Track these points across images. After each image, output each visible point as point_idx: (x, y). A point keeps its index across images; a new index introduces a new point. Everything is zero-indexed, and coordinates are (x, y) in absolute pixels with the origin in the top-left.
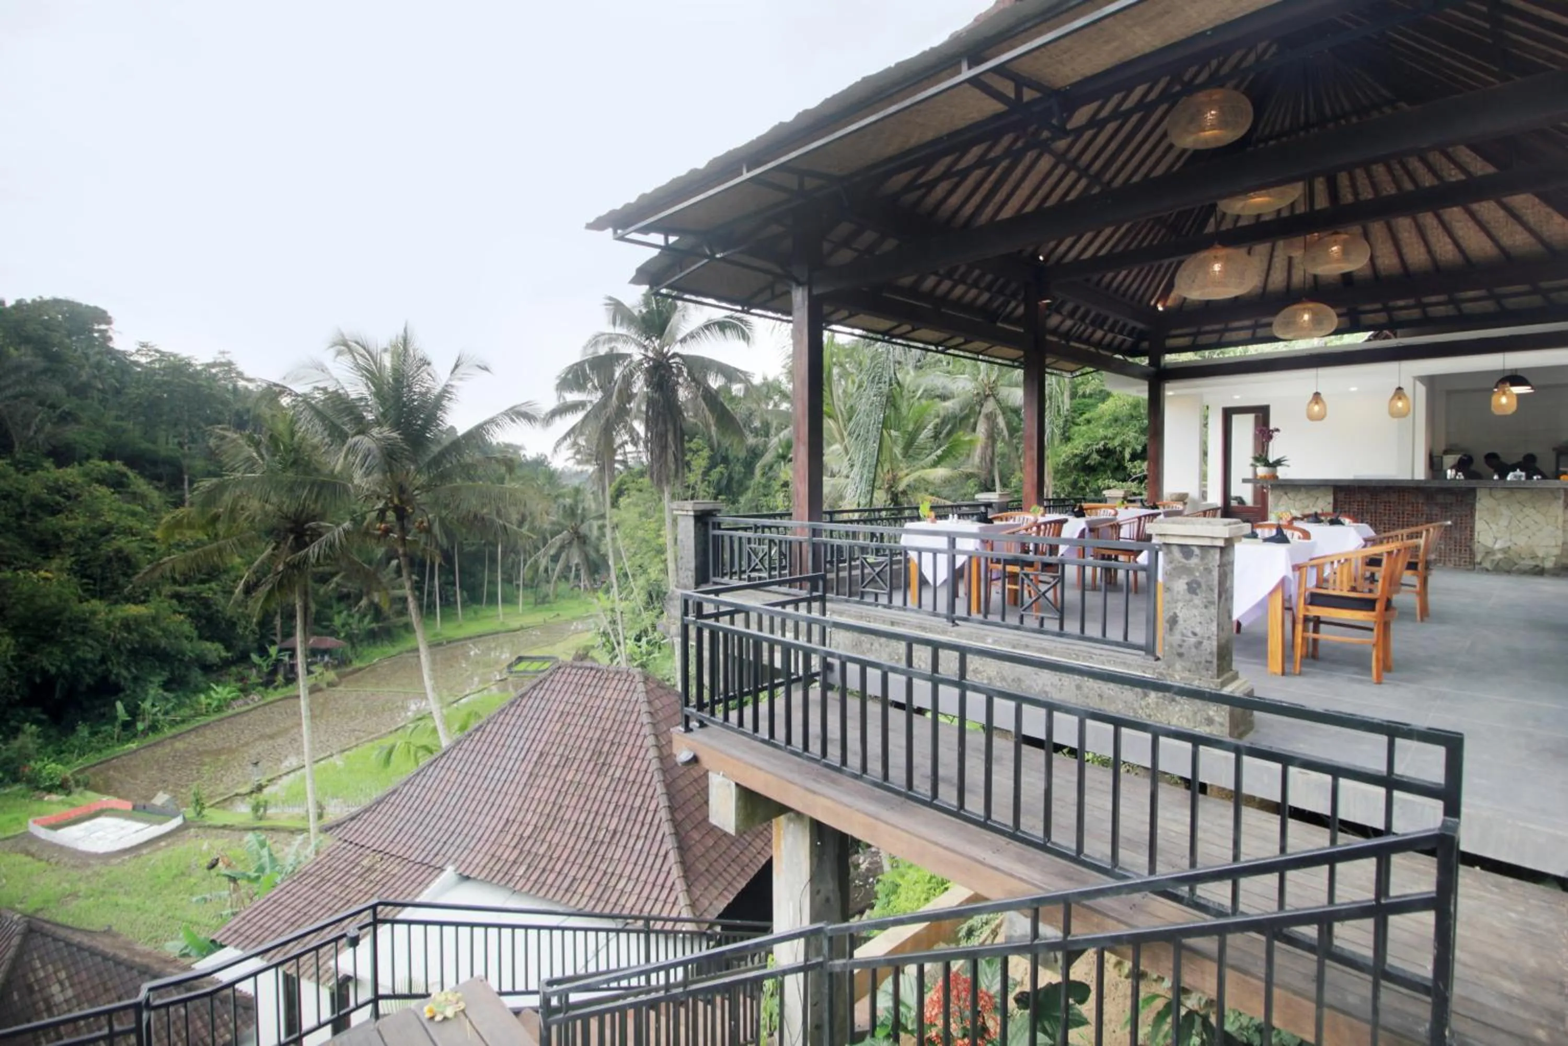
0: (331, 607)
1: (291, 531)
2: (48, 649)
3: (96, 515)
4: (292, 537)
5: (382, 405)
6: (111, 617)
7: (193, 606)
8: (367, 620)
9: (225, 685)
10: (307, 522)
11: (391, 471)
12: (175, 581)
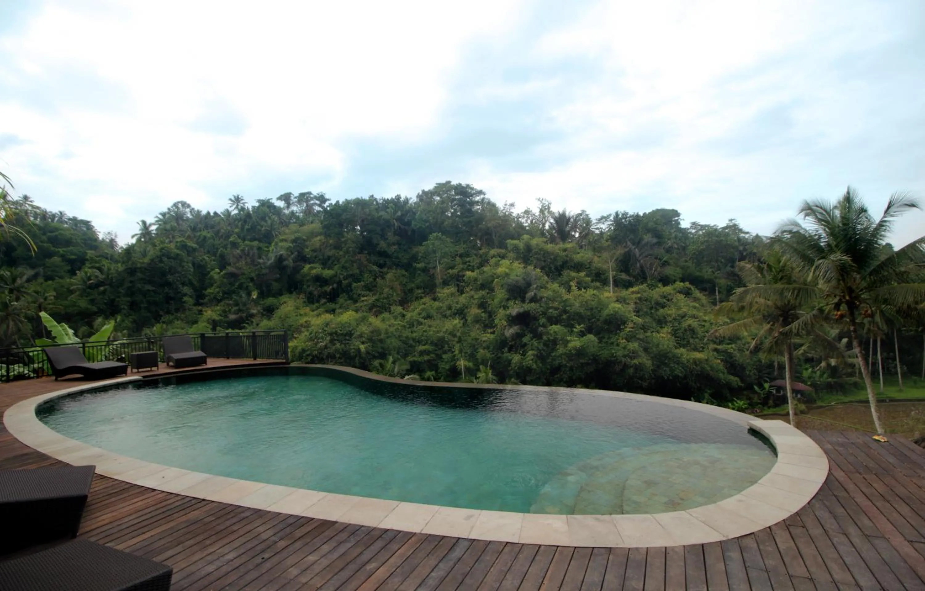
0: (801, 366)
1: (781, 315)
2: (665, 369)
3: (679, 308)
4: (781, 319)
5: (835, 240)
6: (688, 357)
7: (723, 356)
8: (825, 376)
9: (741, 400)
10: (790, 310)
11: (844, 280)
12: (715, 343)
